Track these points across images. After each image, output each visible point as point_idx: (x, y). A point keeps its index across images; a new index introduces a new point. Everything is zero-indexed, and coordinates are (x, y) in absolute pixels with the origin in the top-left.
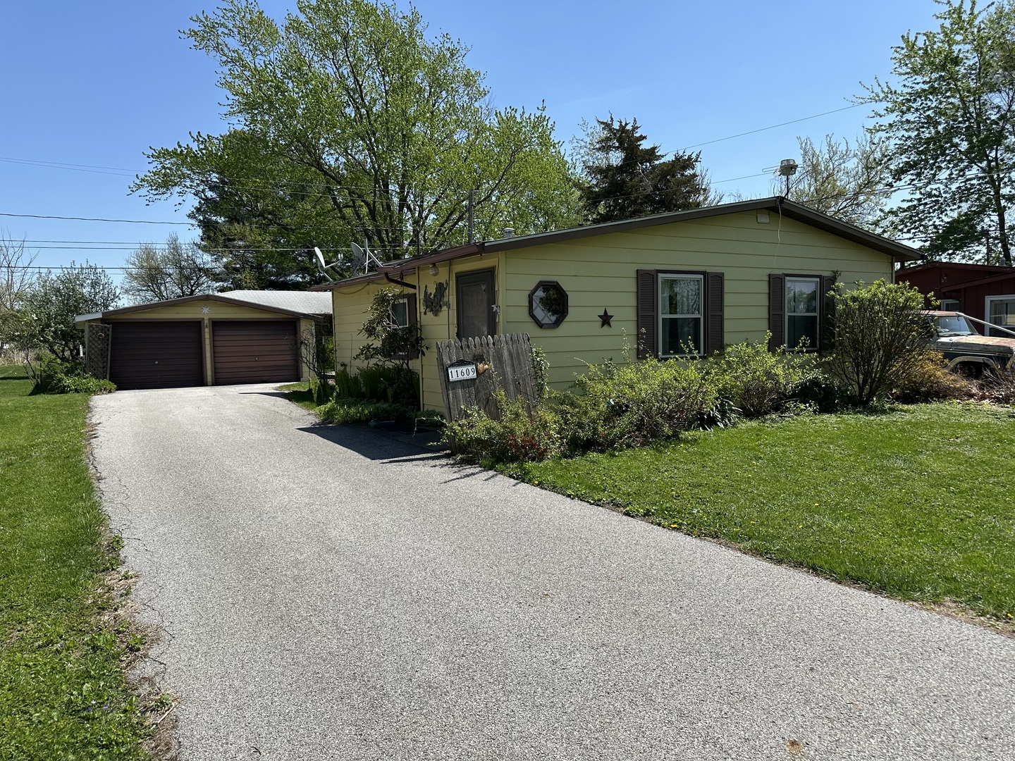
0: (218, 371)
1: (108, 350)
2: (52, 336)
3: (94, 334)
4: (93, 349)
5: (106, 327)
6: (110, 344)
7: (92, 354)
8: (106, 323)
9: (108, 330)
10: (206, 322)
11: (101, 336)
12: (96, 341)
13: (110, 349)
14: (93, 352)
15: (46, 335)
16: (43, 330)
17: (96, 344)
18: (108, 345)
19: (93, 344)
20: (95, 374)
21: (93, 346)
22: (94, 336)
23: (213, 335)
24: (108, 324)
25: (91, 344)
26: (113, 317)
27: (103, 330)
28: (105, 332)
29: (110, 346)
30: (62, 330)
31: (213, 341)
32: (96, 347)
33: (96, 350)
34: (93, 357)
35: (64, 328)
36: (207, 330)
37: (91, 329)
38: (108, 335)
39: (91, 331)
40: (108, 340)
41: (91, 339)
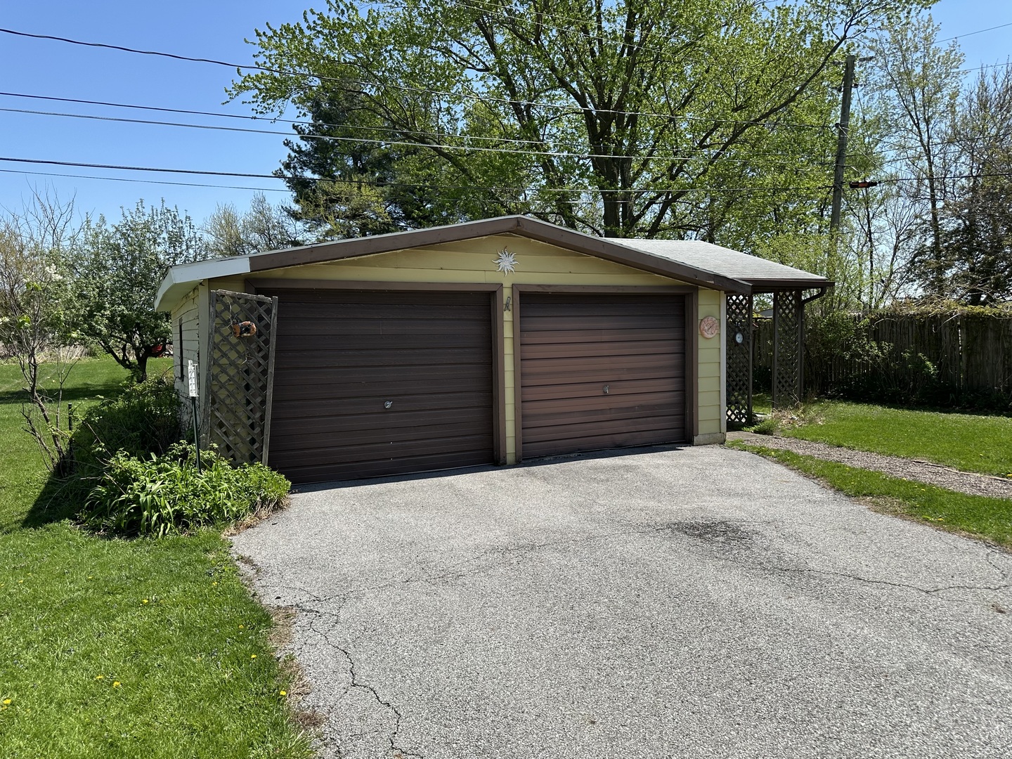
0: (530, 423)
1: (265, 372)
2: (106, 326)
3: (226, 323)
4: (224, 371)
5: (261, 303)
6: (272, 354)
7: (222, 386)
8: (258, 292)
9: (269, 311)
10: (507, 293)
11: (248, 329)
12: (233, 347)
13: (271, 370)
14: (223, 378)
15: (96, 322)
16: (91, 315)
17: (233, 355)
18: (266, 357)
19: (224, 355)
20: (228, 448)
21: (224, 361)
22: (226, 330)
23: (522, 330)
24: (268, 293)
25: (217, 355)
26: (278, 273)
27: (251, 310)
28: (260, 319)
29: (272, 360)
30: (123, 316)
31: (521, 345)
32: (232, 364)
33: (232, 371)
34: (222, 394)
35: (126, 312)
36: (507, 316)
37: (220, 307)
38: (267, 326)
39: (217, 315)
40: (267, 342)
41: (218, 338)
